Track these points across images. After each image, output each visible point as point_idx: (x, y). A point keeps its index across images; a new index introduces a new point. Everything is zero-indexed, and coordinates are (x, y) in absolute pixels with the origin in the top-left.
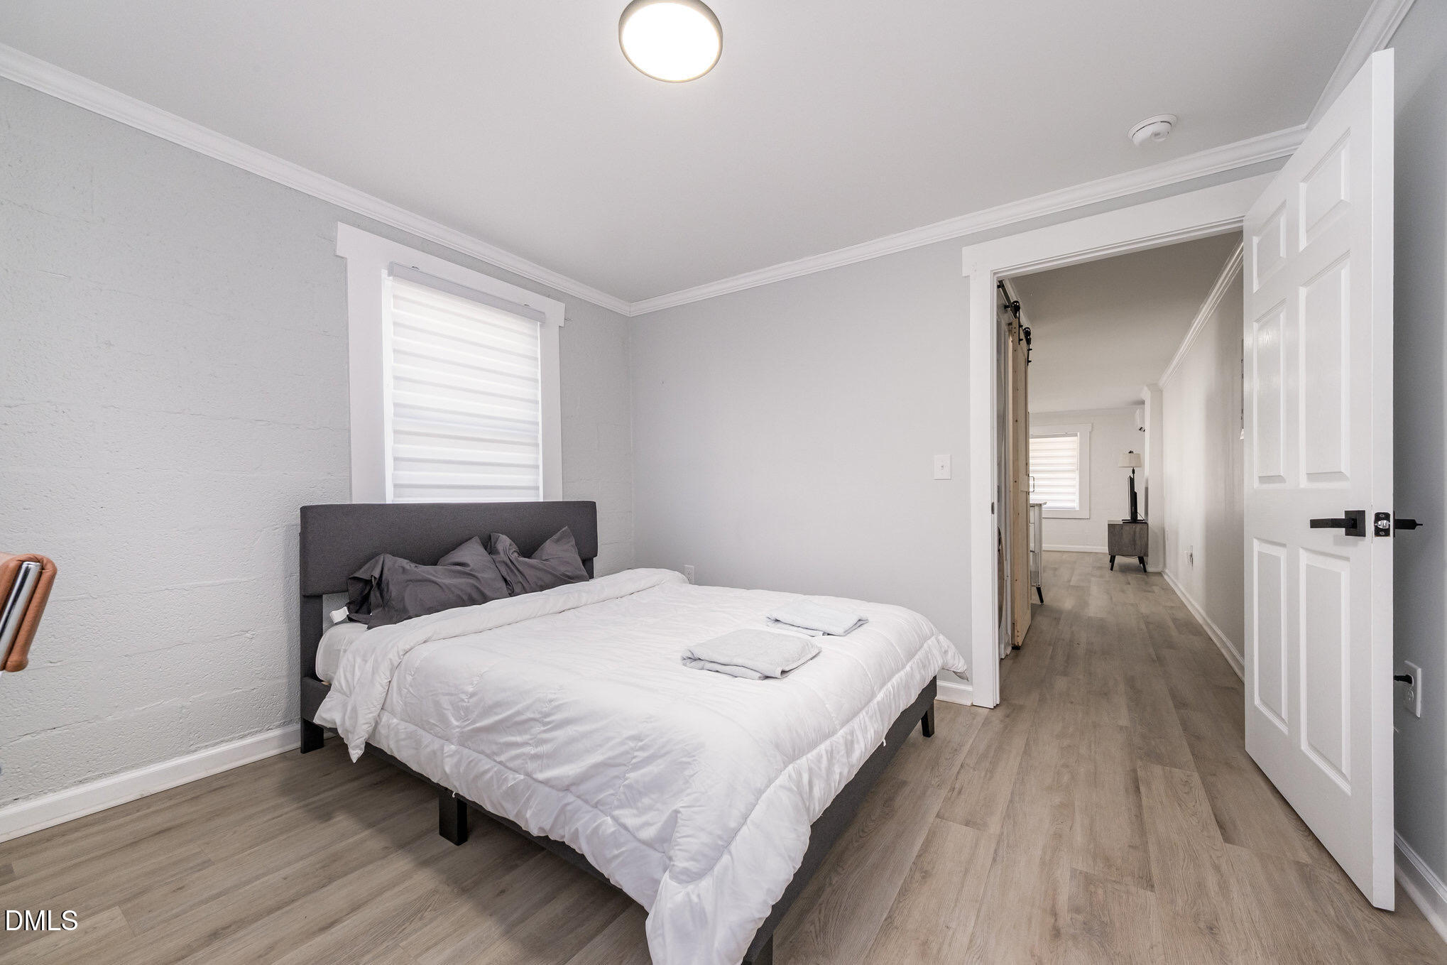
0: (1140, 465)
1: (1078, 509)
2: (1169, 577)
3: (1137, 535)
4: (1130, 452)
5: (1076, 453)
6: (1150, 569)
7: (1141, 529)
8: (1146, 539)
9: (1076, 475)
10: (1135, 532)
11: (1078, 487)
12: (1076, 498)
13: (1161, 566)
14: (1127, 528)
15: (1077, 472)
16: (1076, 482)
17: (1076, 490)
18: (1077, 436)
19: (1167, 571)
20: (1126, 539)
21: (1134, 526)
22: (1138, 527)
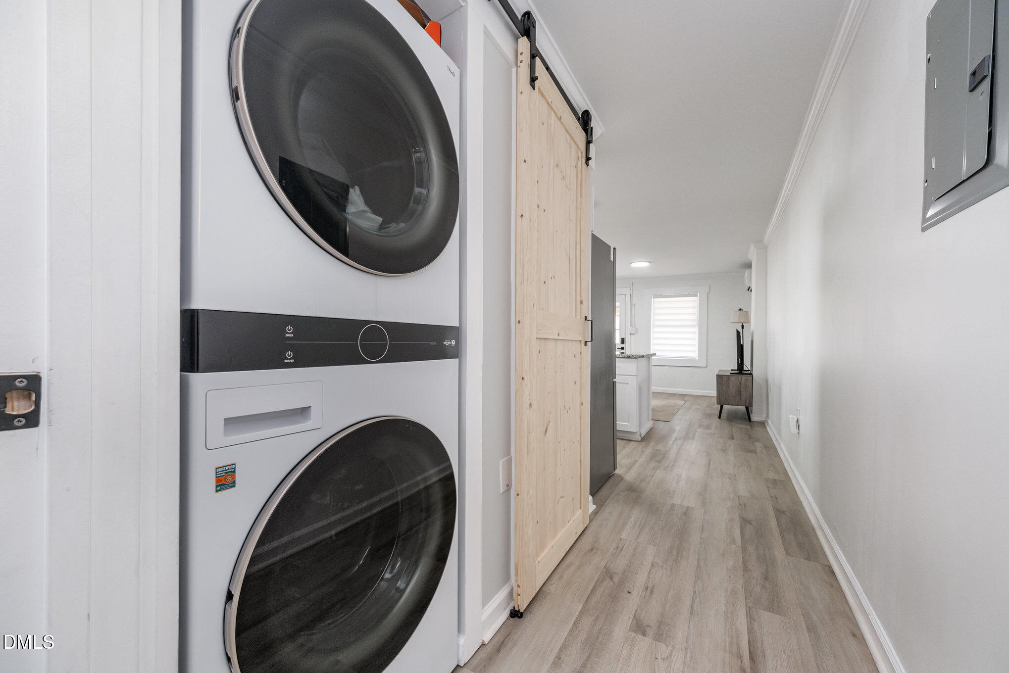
0: (748, 322)
1: (697, 358)
2: (771, 429)
3: (743, 386)
4: (740, 310)
5: (696, 311)
6: (754, 418)
7: (746, 380)
8: (750, 389)
9: (696, 330)
10: (740, 383)
11: (697, 339)
12: (696, 348)
13: (764, 416)
14: (733, 379)
15: (697, 327)
16: (696, 336)
17: (696, 343)
18: (697, 296)
19: (770, 422)
20: (733, 389)
21: (740, 376)
22: (744, 377)
